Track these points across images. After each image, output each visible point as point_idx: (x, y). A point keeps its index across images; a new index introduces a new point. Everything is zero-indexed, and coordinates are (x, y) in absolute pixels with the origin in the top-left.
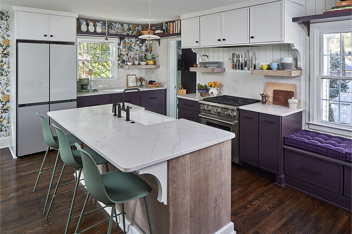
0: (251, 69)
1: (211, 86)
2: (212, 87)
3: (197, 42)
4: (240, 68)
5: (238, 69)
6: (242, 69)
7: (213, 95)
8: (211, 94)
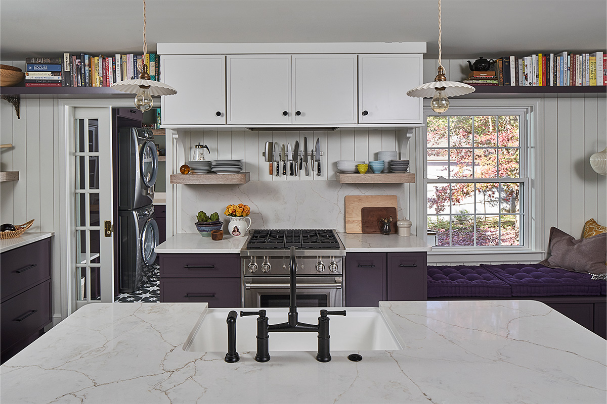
0: (311, 172)
1: (233, 214)
2: (235, 216)
3: (218, 114)
4: (289, 172)
5: (284, 174)
6: (292, 174)
7: (237, 233)
8: (234, 231)
